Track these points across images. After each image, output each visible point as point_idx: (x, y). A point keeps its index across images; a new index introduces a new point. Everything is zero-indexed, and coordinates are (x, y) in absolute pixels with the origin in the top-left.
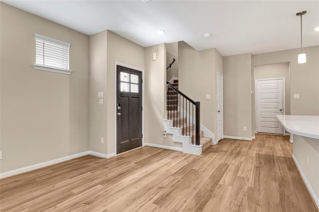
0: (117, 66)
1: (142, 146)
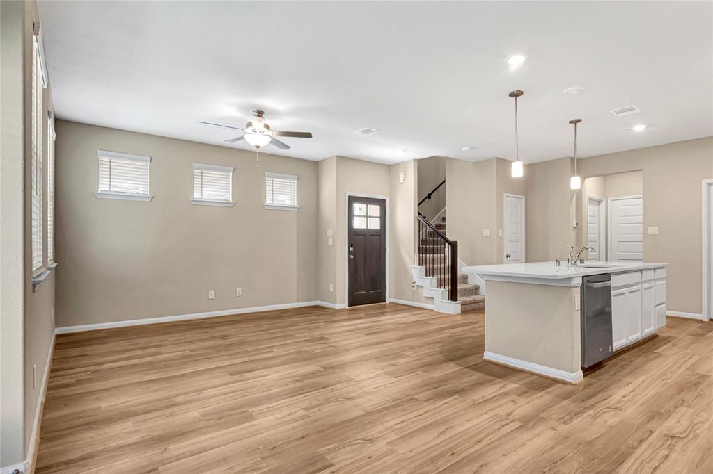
0: (349, 197)
1: (385, 301)
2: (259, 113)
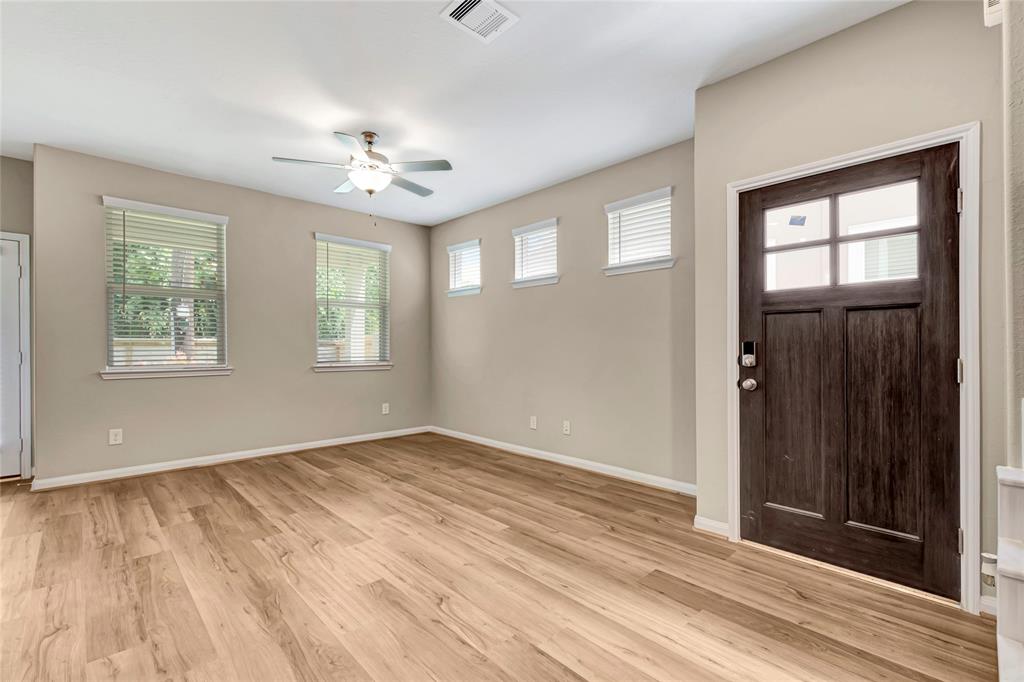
0: (743, 194)
2: (369, 137)
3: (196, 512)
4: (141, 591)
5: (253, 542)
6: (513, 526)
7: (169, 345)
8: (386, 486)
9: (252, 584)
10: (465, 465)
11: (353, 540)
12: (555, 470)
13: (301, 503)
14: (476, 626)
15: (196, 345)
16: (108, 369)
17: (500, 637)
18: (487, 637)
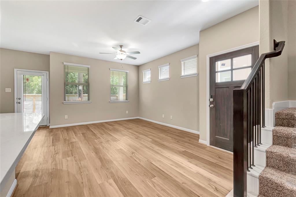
2: (121, 46)
3: (83, 134)
4: (72, 148)
5: (95, 140)
6: (153, 140)
7: (77, 96)
8: (125, 130)
9: (94, 148)
10: (145, 126)
11: (116, 141)
12: (168, 128)
13: (105, 133)
14: (139, 158)
15: (83, 96)
16: (65, 102)
17: (144, 160)
18: (141, 160)
